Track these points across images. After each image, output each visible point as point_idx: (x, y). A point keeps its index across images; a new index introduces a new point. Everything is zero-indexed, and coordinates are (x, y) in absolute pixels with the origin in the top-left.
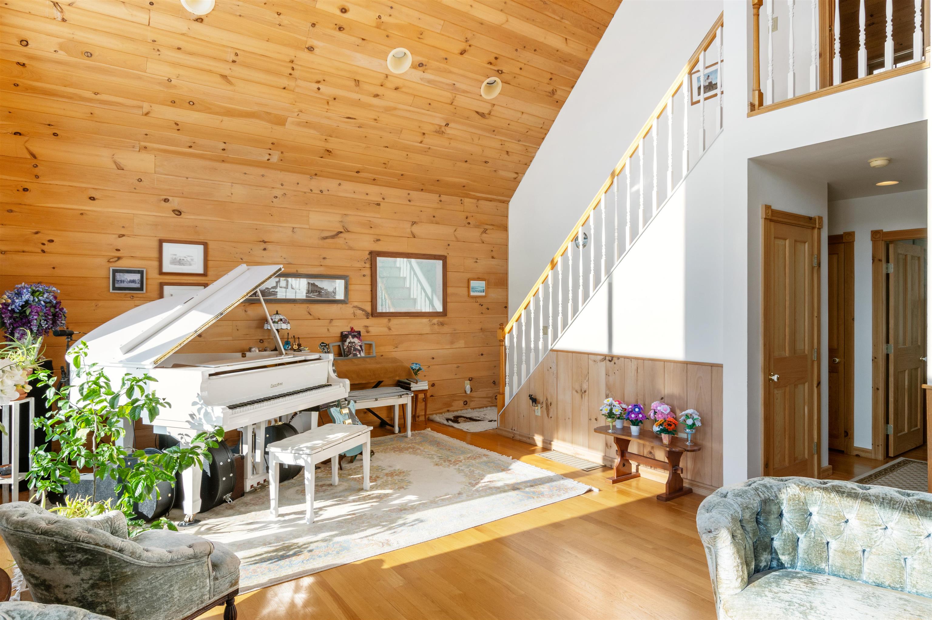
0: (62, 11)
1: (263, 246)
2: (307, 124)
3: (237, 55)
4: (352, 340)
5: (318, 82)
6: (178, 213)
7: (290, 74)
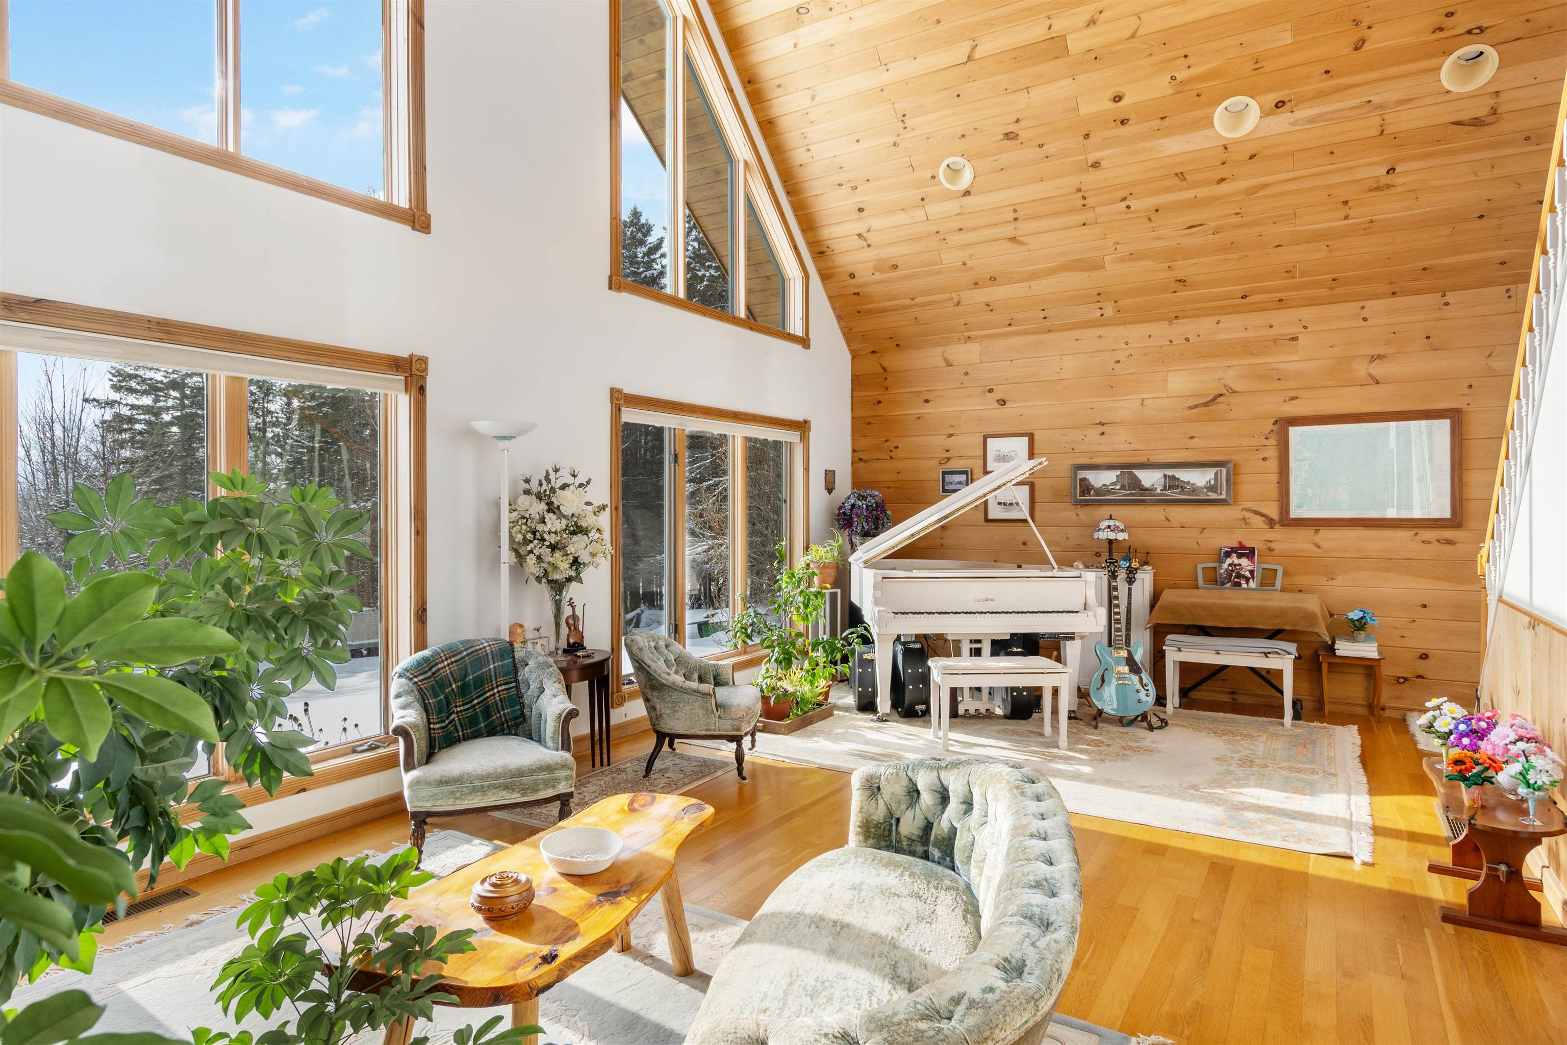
0: (865, 240)
1: (1101, 429)
2: (1132, 257)
3: (1015, 211)
4: (1236, 561)
5: (1124, 199)
6: (1003, 402)
7: (1084, 205)
